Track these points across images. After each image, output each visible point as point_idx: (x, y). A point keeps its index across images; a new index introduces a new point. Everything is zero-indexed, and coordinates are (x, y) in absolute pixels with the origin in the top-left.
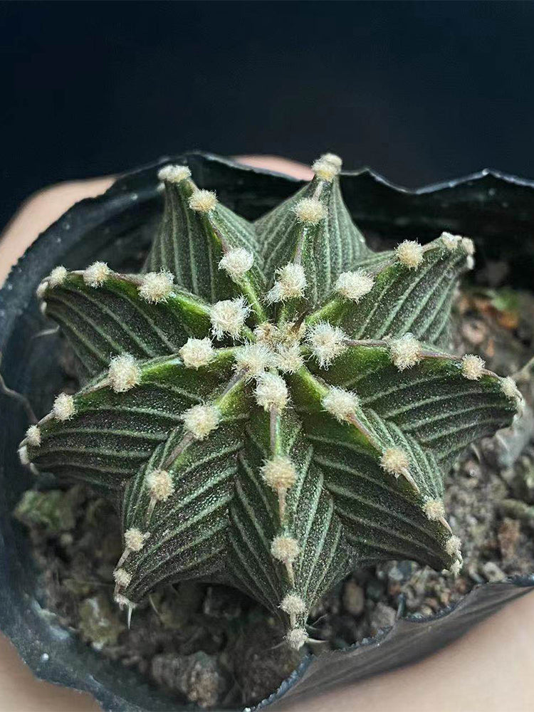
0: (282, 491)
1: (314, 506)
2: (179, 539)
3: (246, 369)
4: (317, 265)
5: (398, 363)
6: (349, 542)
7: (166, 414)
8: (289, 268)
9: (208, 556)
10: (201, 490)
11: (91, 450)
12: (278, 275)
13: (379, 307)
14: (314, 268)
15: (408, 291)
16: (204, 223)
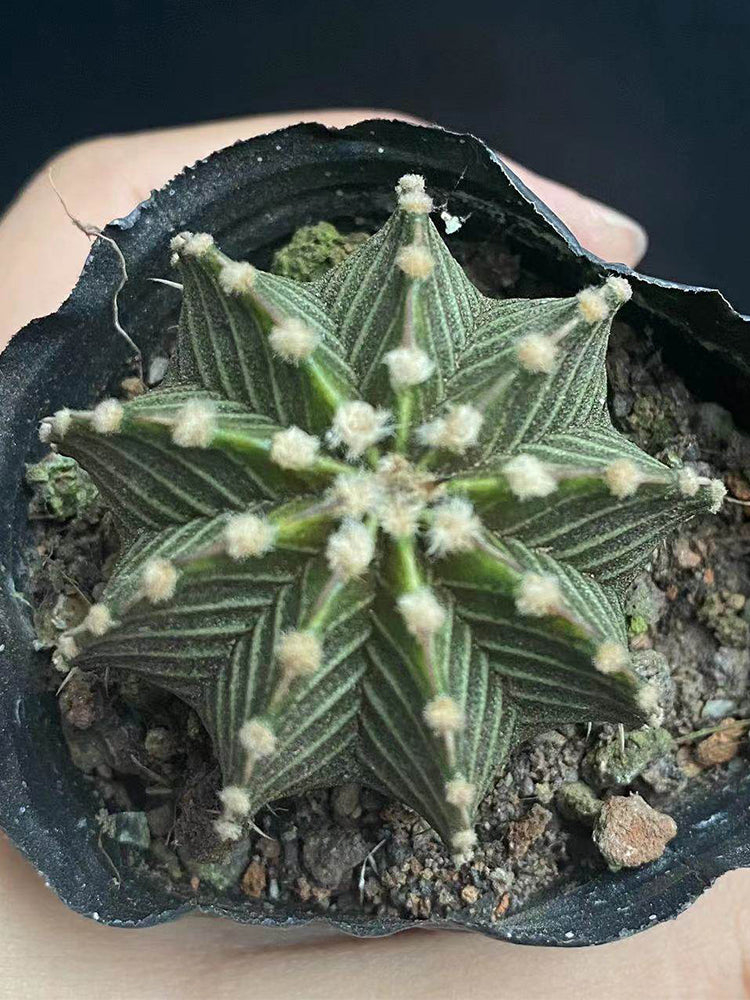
0: (290, 674)
1: (330, 702)
2: (157, 644)
3: (341, 501)
4: (509, 419)
5: (521, 604)
6: (355, 756)
7: (224, 491)
8: (464, 411)
9: (185, 675)
10: (211, 607)
11: (119, 476)
12: (446, 411)
13: (551, 514)
14: (503, 421)
15: (600, 513)
16: (402, 294)
